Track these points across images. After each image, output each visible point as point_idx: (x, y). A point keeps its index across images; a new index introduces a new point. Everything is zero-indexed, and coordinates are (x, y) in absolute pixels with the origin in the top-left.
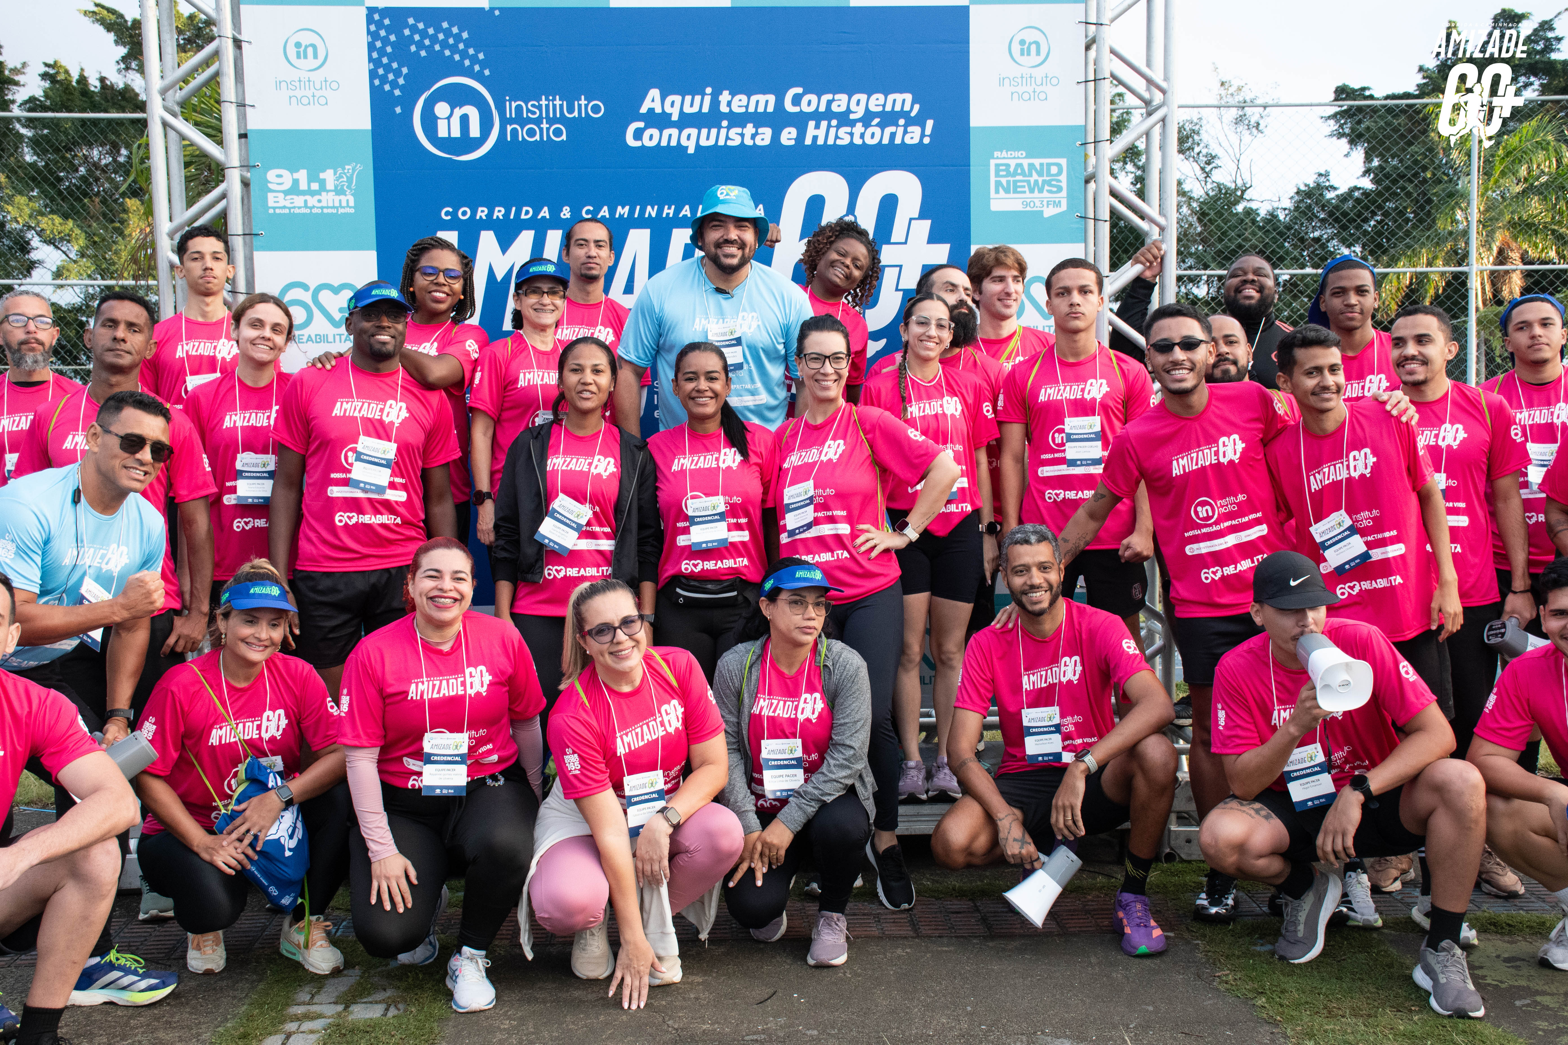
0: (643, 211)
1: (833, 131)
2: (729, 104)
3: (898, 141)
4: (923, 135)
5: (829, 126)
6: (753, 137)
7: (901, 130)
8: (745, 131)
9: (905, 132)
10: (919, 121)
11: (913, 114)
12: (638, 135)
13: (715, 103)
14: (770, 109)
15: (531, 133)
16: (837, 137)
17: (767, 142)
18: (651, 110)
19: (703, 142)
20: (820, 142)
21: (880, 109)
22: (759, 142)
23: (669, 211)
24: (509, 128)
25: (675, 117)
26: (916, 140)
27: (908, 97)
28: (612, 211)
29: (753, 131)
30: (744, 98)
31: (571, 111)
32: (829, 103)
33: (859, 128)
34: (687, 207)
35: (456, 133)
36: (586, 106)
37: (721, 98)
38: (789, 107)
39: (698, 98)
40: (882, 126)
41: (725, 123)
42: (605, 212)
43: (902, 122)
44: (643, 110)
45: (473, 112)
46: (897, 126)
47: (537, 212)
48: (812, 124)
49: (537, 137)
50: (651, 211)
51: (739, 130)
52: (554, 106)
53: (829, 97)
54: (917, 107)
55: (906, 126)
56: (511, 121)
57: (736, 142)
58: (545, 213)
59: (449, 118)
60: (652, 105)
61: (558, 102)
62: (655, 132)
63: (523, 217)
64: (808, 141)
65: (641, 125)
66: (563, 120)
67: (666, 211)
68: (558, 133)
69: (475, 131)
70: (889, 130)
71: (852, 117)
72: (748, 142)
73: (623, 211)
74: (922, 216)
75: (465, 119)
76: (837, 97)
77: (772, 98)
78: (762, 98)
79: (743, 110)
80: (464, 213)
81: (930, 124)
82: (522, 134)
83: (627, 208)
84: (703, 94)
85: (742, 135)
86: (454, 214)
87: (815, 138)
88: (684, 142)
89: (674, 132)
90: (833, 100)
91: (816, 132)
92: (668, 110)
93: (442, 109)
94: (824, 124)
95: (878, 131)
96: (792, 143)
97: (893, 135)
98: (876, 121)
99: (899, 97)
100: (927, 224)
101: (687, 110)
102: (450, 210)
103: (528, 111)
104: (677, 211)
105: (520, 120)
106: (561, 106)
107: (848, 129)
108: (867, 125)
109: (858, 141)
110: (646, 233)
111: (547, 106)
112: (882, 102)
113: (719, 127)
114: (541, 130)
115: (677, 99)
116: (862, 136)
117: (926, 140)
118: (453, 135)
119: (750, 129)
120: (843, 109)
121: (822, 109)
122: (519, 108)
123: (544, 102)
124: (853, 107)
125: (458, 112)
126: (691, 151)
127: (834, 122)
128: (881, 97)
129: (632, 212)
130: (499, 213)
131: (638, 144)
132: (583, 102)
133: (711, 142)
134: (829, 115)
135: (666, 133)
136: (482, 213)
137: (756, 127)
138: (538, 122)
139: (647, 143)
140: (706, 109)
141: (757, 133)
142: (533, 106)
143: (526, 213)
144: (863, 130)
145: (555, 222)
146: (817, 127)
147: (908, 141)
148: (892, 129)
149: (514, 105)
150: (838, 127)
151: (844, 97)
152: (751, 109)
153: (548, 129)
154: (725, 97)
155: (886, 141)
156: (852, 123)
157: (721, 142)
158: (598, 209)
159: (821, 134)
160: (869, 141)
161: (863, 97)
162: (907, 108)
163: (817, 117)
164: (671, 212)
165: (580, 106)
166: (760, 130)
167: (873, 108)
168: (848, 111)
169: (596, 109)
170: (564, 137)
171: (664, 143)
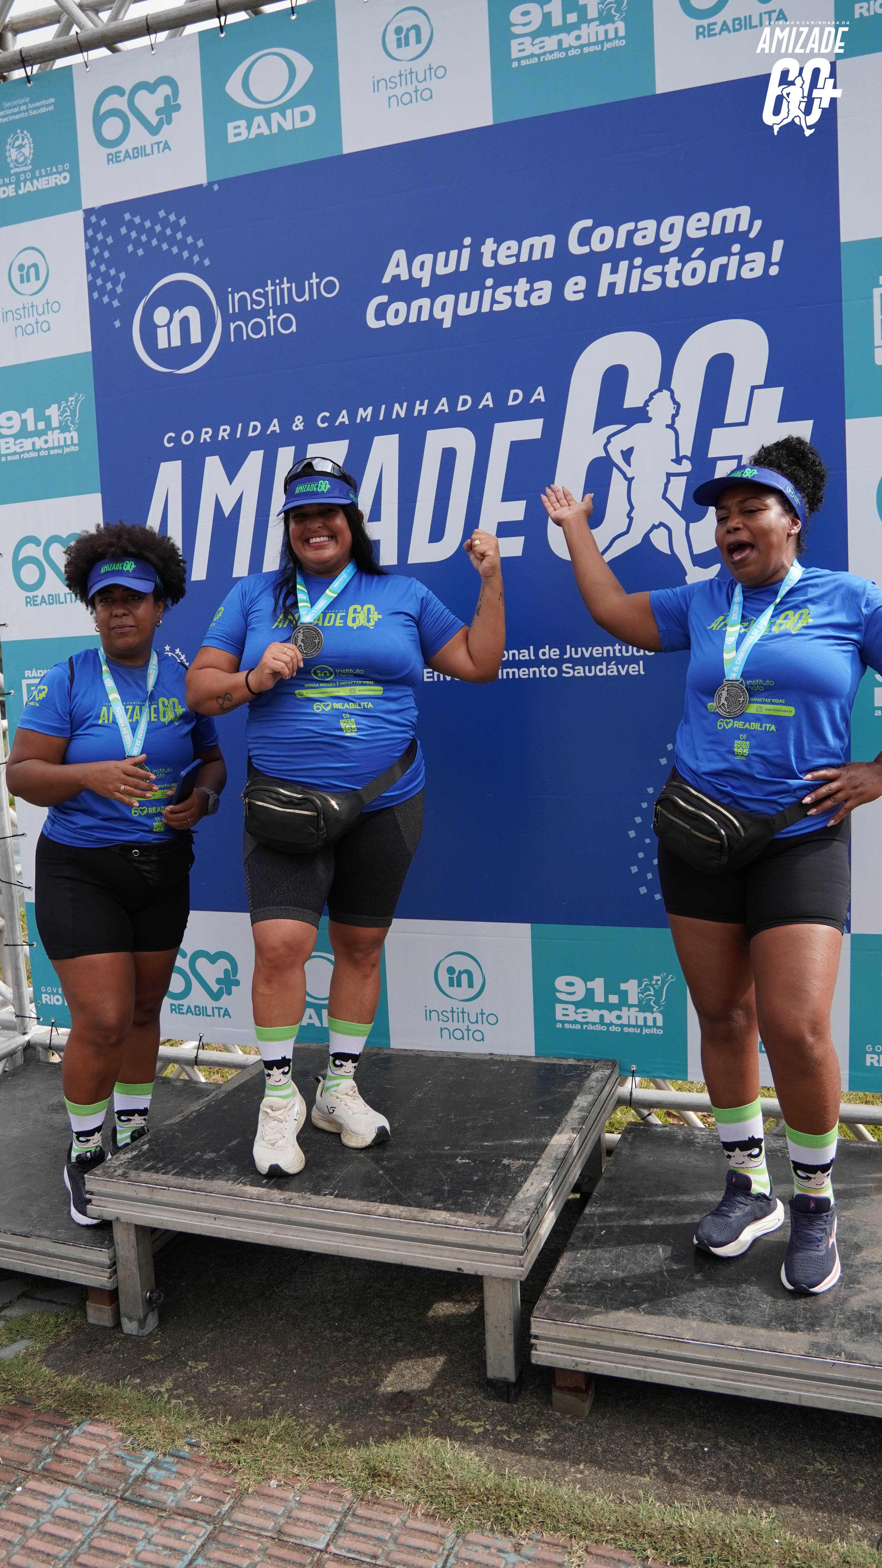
0: (389, 411)
1: (636, 273)
2: (494, 255)
3: (731, 276)
4: (768, 264)
5: (631, 267)
6: (527, 296)
7: (735, 260)
8: (516, 288)
9: (742, 262)
10: (763, 244)
11: (752, 235)
12: (381, 313)
13: (476, 256)
14: (549, 254)
15: (257, 328)
16: (642, 281)
17: (546, 300)
18: (396, 278)
19: (463, 311)
20: (619, 290)
21: (704, 233)
22: (535, 301)
23: (420, 408)
24: (232, 326)
25: (425, 283)
26: (758, 272)
27: (745, 211)
28: (352, 416)
29: (527, 287)
30: (513, 244)
31: (300, 294)
32: (630, 234)
33: (674, 265)
34: (444, 400)
35: (176, 342)
36: (318, 284)
37: (483, 249)
38: (575, 248)
39: (454, 253)
40: (707, 258)
41: (489, 282)
42: (343, 417)
43: (736, 248)
44: (386, 279)
45: (192, 313)
46: (730, 254)
47: (265, 426)
48: (607, 267)
49: (264, 333)
50: (399, 410)
51: (508, 289)
52: (282, 290)
53: (631, 226)
54: (758, 224)
55: (742, 254)
56: (235, 317)
57: (506, 304)
58: (275, 426)
59: (168, 325)
60: (396, 272)
61: (285, 286)
62: (401, 306)
63: (250, 434)
64: (602, 292)
65: (384, 299)
66: (292, 307)
67: (418, 407)
68: (287, 324)
69: (196, 337)
70: (716, 263)
71: (663, 249)
72: (521, 303)
73: (365, 413)
74: (770, 382)
75: (185, 323)
76: (641, 225)
77: (550, 240)
78: (537, 241)
79: (513, 260)
80: (187, 438)
81: (778, 246)
82: (247, 332)
83: (370, 409)
84: (460, 247)
85: (513, 295)
86: (176, 440)
87: (612, 286)
88: (438, 314)
89: (425, 302)
90: (636, 230)
91: (613, 278)
92: (417, 274)
93: (161, 315)
94: (624, 265)
95: (701, 265)
96: (581, 296)
97: (724, 269)
98: (699, 251)
99: (730, 213)
100: (777, 393)
101: (441, 270)
102: (173, 435)
103: (253, 301)
104: (431, 408)
105: (245, 315)
106: (290, 289)
107: (658, 268)
108: (684, 260)
109: (672, 283)
110: (394, 439)
111: (274, 292)
112: (705, 222)
113: (482, 288)
114: (268, 323)
115: (428, 258)
116: (679, 275)
117: (774, 271)
118: (173, 345)
119: (522, 285)
120: (650, 240)
121: (621, 244)
122: (243, 299)
123: (270, 288)
124: (664, 236)
125: (178, 316)
126: (447, 324)
127: (638, 261)
128: (705, 216)
129: (376, 413)
130: (224, 432)
131: (382, 324)
132: (314, 281)
133: (473, 309)
134: (630, 251)
135: (415, 305)
136: (206, 435)
137: (531, 282)
138: (263, 314)
139: (392, 321)
140: (464, 267)
141: (532, 290)
142: (258, 294)
143: (254, 429)
144: (679, 266)
145: (286, 437)
146: (614, 271)
147: (746, 274)
148: (723, 260)
149: (237, 297)
150: (643, 267)
151: (651, 224)
152: (524, 258)
153: (275, 321)
154: (489, 245)
155: (713, 278)
156: (664, 260)
157: (485, 309)
158: (335, 415)
159: (620, 279)
160: (688, 281)
161: (679, 220)
162: (744, 227)
163: (614, 256)
164: (424, 408)
165: (311, 285)
166: (536, 285)
167: (693, 234)
168: (658, 242)
169: (330, 287)
170: (294, 328)
171: (413, 319)
